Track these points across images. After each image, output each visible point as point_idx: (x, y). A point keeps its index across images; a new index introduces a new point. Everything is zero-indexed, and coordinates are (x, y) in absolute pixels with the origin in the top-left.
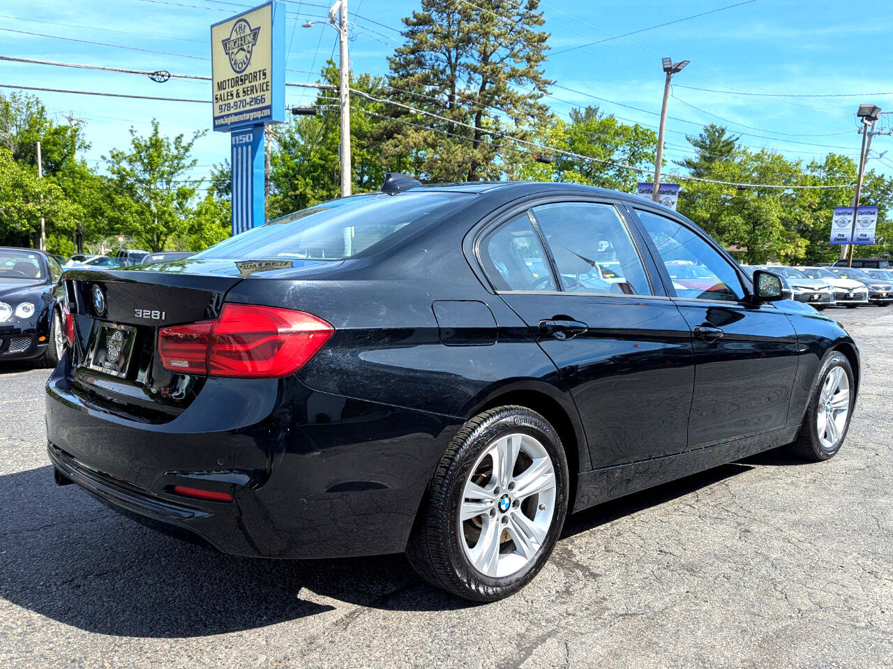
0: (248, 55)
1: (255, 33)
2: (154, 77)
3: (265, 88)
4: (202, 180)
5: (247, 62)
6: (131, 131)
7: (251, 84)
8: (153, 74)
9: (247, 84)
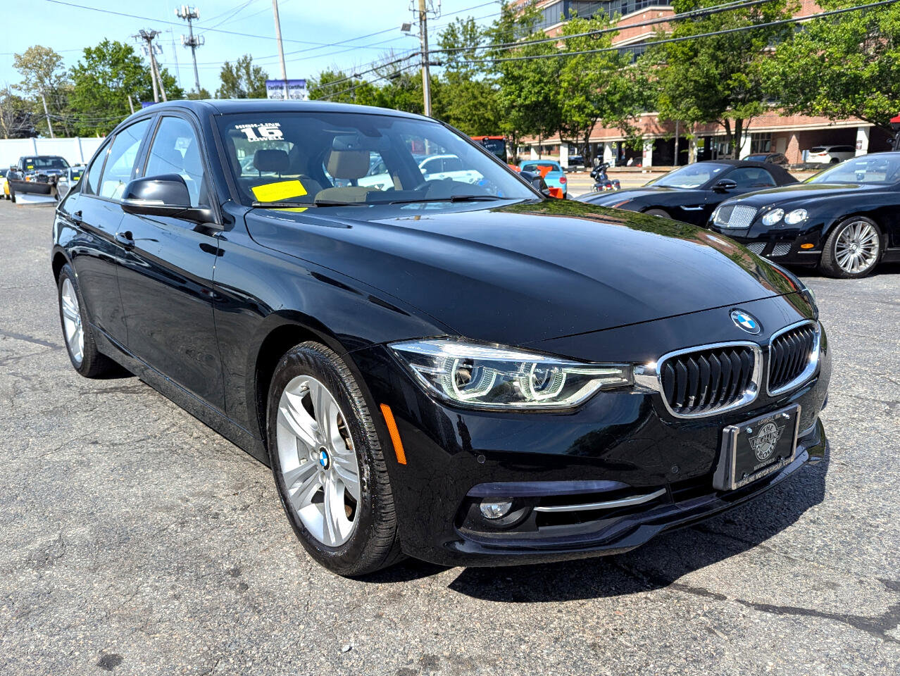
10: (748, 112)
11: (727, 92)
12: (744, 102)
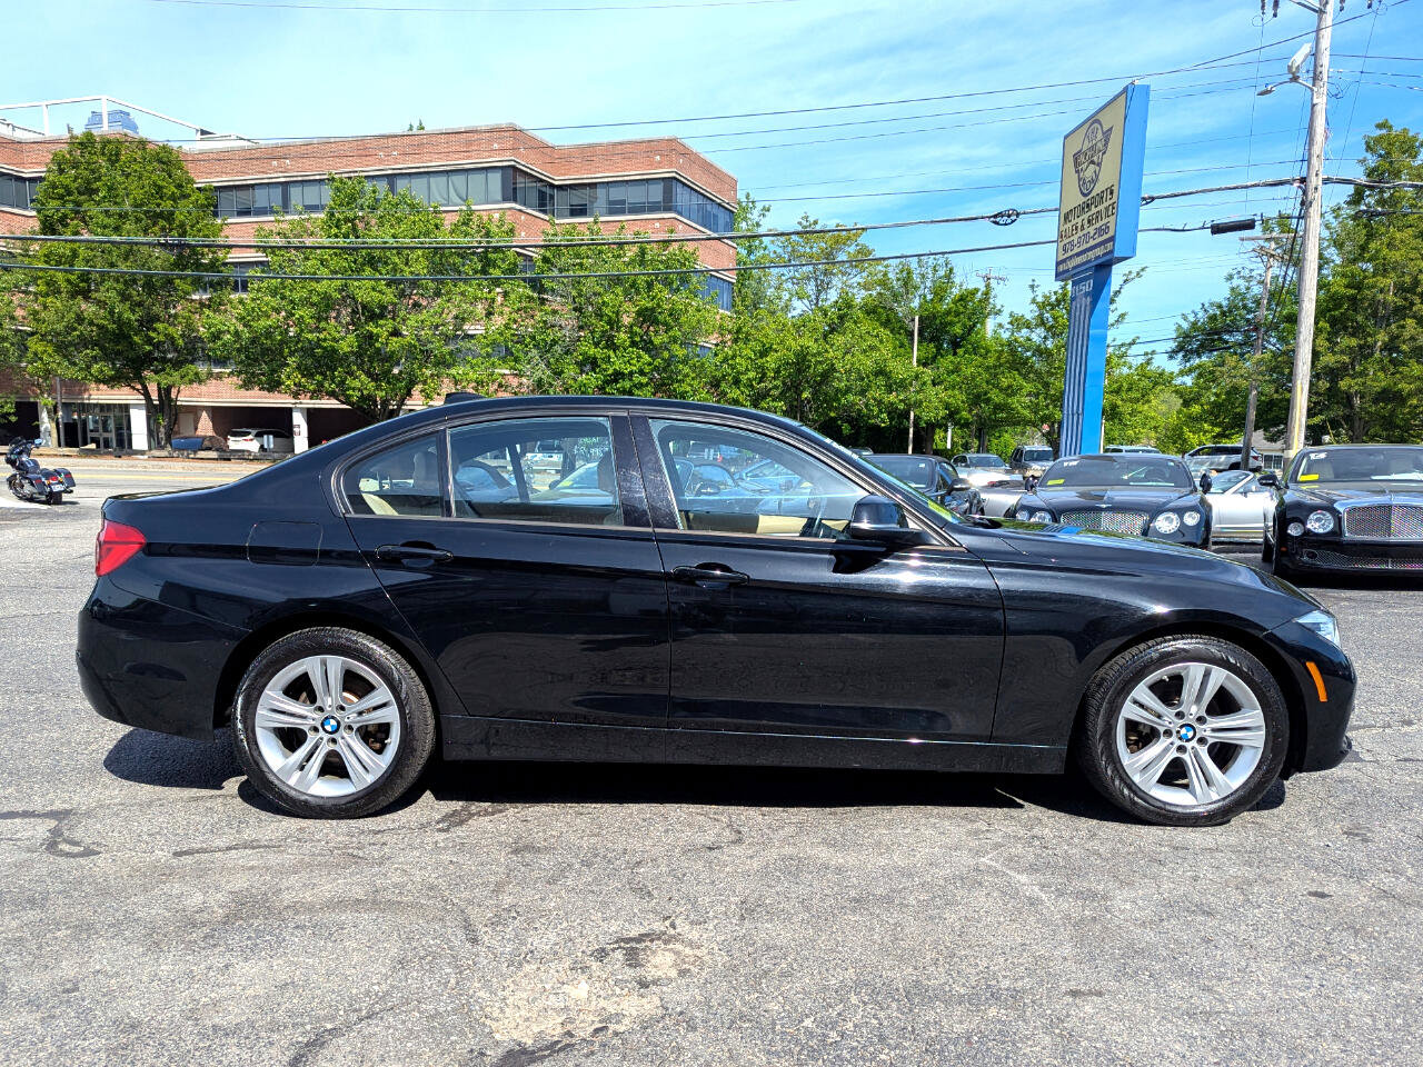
0: (1098, 168)
1: (1107, 134)
2: (998, 220)
3: (1110, 213)
4: (1133, 343)
5: (1094, 181)
6: (1032, 287)
7: (1097, 209)
8: (995, 216)
9: (1094, 210)
10: (186, 379)
11: (148, 348)
12: (177, 364)
